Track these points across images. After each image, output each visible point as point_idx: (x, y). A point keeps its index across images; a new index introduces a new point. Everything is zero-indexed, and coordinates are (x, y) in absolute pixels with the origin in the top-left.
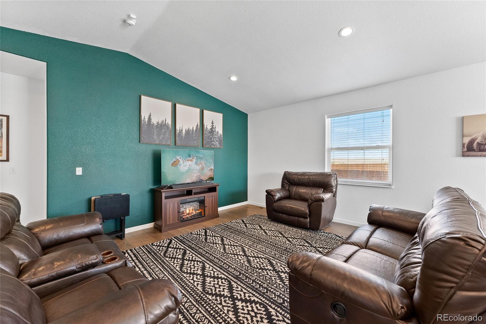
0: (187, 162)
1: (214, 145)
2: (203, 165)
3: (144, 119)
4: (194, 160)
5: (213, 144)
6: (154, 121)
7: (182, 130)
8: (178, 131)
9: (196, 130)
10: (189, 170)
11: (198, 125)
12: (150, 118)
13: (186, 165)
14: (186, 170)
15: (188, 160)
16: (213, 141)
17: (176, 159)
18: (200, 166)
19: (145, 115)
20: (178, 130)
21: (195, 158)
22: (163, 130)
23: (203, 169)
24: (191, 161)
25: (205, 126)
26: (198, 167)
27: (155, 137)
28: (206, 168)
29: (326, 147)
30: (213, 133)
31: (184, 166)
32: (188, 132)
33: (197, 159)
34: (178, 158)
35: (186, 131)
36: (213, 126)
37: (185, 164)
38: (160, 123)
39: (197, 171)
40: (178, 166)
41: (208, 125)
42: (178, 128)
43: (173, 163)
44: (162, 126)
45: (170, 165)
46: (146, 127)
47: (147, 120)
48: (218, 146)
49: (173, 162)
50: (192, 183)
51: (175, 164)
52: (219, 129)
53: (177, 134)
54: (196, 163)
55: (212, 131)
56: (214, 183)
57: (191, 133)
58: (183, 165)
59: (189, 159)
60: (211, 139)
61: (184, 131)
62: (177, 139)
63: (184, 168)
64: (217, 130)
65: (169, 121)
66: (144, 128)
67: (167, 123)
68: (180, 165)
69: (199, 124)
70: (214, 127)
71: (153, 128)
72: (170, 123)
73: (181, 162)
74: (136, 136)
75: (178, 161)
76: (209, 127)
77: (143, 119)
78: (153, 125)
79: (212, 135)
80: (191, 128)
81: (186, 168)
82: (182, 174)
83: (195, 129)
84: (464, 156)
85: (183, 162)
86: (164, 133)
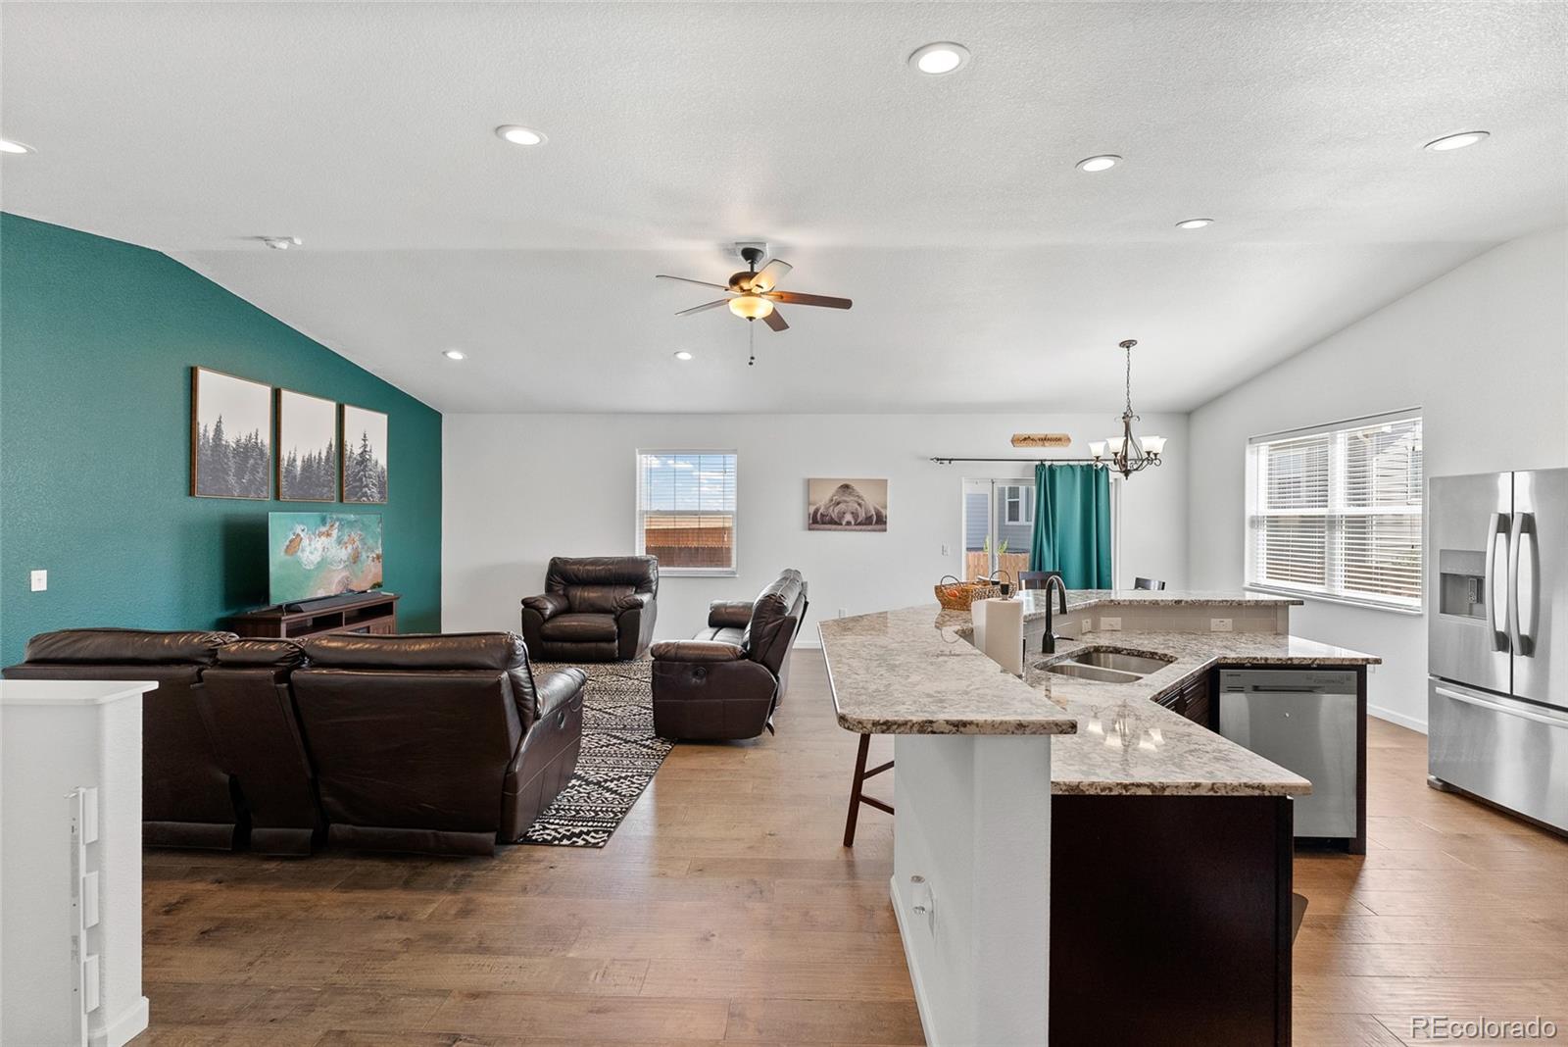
0: (318, 538)
1: (367, 497)
2: (357, 543)
3: (205, 431)
4: (335, 534)
5: (365, 495)
6: (230, 437)
7: (294, 460)
8: (286, 463)
9: (328, 458)
10: (323, 564)
11: (331, 445)
12: (218, 430)
13: (315, 549)
14: (316, 562)
15: (320, 535)
16: (367, 486)
17: (294, 534)
18: (350, 548)
19: (206, 422)
20: (286, 458)
21: (337, 527)
22: (252, 461)
23: (356, 557)
24: (328, 535)
25: (348, 448)
27: (232, 479)
28: (365, 554)
29: (638, 509)
30: (366, 466)
31: (311, 553)
32: (308, 464)
33: (341, 530)
34: (299, 530)
35: (303, 461)
36: (365, 446)
37: (313, 546)
38: (243, 441)
39: (342, 566)
40: (299, 553)
41: (353, 445)
42: (285, 454)
43: (287, 547)
44: (246, 450)
45: (282, 554)
46: (209, 452)
47: (211, 434)
48: (377, 496)
49: (287, 543)
51: (293, 547)
52: (380, 456)
53: (283, 470)
54: (339, 541)
55: (363, 460)
56: (387, 594)
57: (315, 466)
58: (308, 549)
59: (323, 529)
60: (361, 480)
61: (299, 463)
62: (283, 482)
63: (312, 558)
64: (374, 457)
65: (265, 438)
66: (203, 455)
67: (259, 441)
68: (303, 551)
69: (334, 443)
70: (368, 449)
71: (226, 455)
72: (266, 442)
73: (305, 542)
74: (181, 477)
75: (298, 539)
76: (357, 451)
77: (201, 431)
78: (227, 446)
79: (364, 470)
80: (315, 454)
81: (316, 558)
82: (308, 574)
83: (323, 456)
84: (810, 529)
85: (310, 541)
86: (254, 470)
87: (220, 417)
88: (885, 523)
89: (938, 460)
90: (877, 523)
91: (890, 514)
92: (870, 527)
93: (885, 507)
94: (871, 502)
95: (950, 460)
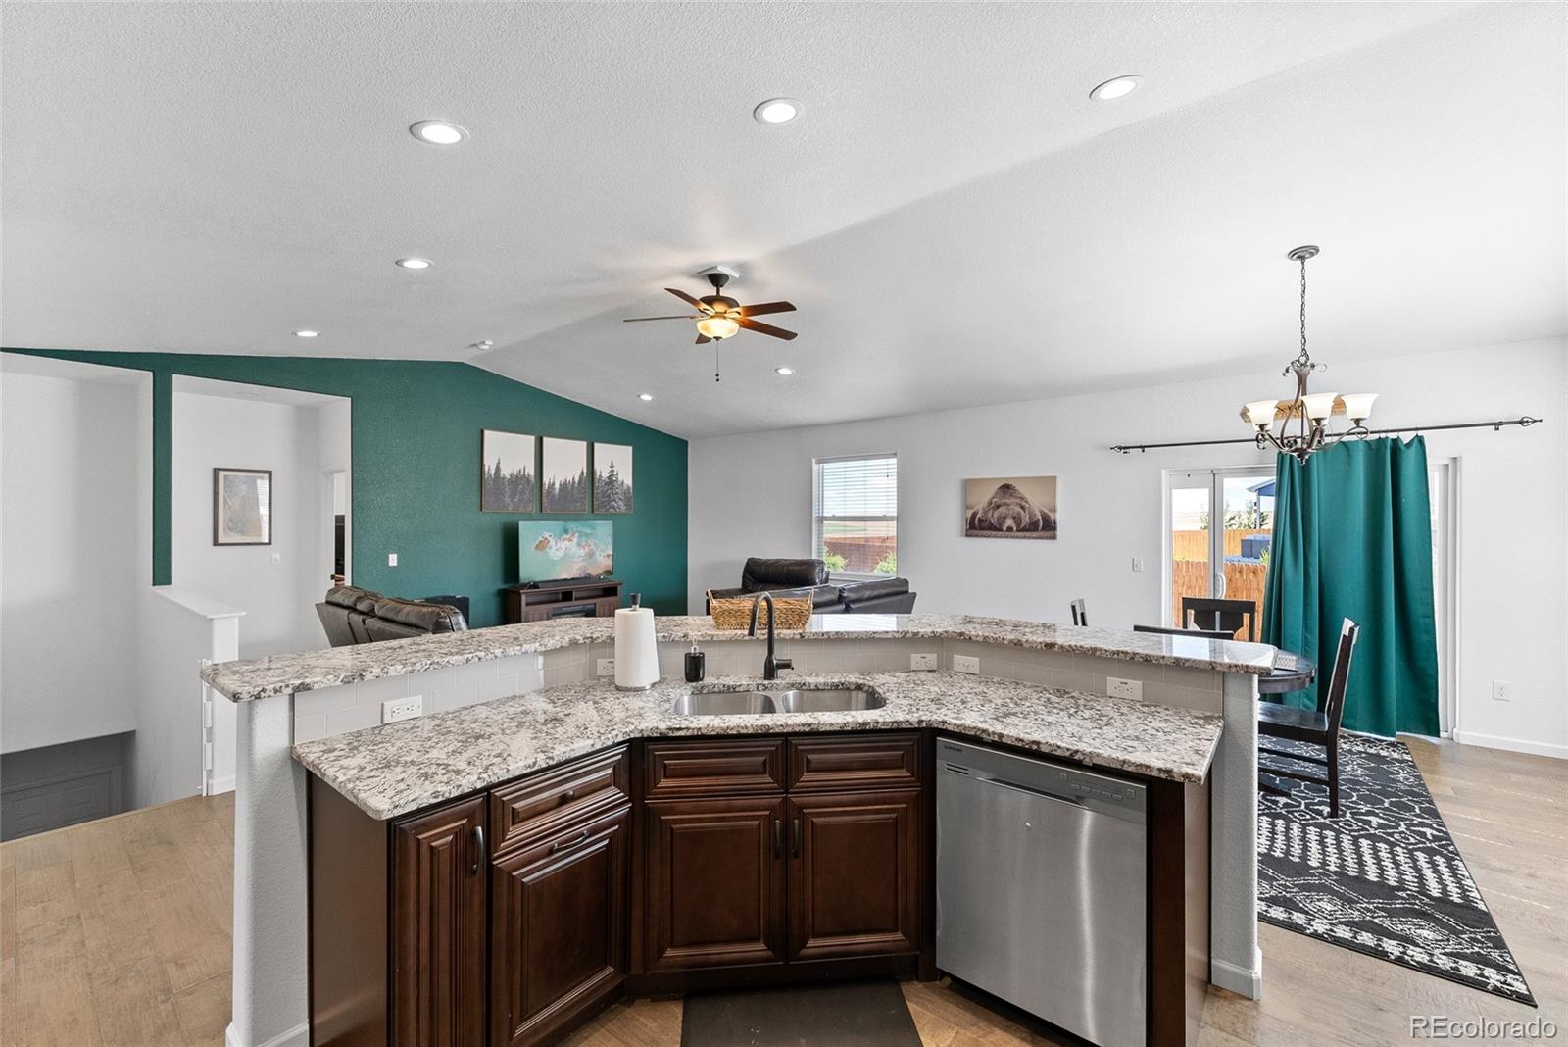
0: (562, 542)
1: (614, 509)
2: (593, 547)
3: (489, 469)
4: (575, 540)
5: (613, 507)
6: (505, 472)
7: (553, 484)
8: (546, 487)
9: (580, 482)
10: (566, 557)
11: (583, 473)
12: (498, 468)
13: (560, 548)
14: (560, 556)
15: (564, 540)
16: (614, 500)
17: (543, 539)
18: (587, 549)
19: (489, 464)
20: (547, 483)
21: (577, 534)
22: (521, 487)
23: (591, 554)
24: (570, 540)
25: (598, 474)
26: (582, 552)
27: (507, 499)
28: (598, 554)
29: (814, 515)
30: (613, 486)
31: (556, 550)
32: (564, 487)
33: (580, 537)
34: (547, 535)
35: (560, 485)
36: (612, 471)
37: (558, 547)
38: (515, 474)
39: (581, 560)
40: (547, 550)
41: (602, 470)
42: (546, 481)
43: (537, 546)
44: (518, 480)
45: (533, 549)
46: (491, 483)
47: (493, 471)
48: (623, 508)
49: (537, 543)
50: (573, 579)
51: (542, 546)
52: (626, 477)
53: (544, 491)
54: (579, 545)
55: (611, 481)
56: (614, 580)
57: (570, 487)
58: (554, 548)
59: (566, 536)
60: (609, 496)
61: (557, 486)
62: (545, 500)
63: (558, 553)
64: (620, 479)
65: (531, 471)
66: (488, 486)
67: (526, 474)
68: (550, 548)
69: (585, 471)
70: (615, 473)
71: (503, 485)
72: (532, 473)
73: (552, 543)
74: (476, 499)
75: (547, 541)
76: (605, 475)
77: (486, 470)
78: (504, 478)
79: (612, 489)
80: (570, 479)
81: (560, 554)
82: (554, 563)
83: (577, 480)
84: (967, 536)
85: (556, 543)
86: (522, 493)
87: (499, 463)
88: (1054, 529)
89: (1120, 448)
90: (1043, 529)
91: (1061, 518)
92: (1035, 534)
93: (1054, 510)
94: (1036, 503)
95: (1143, 447)
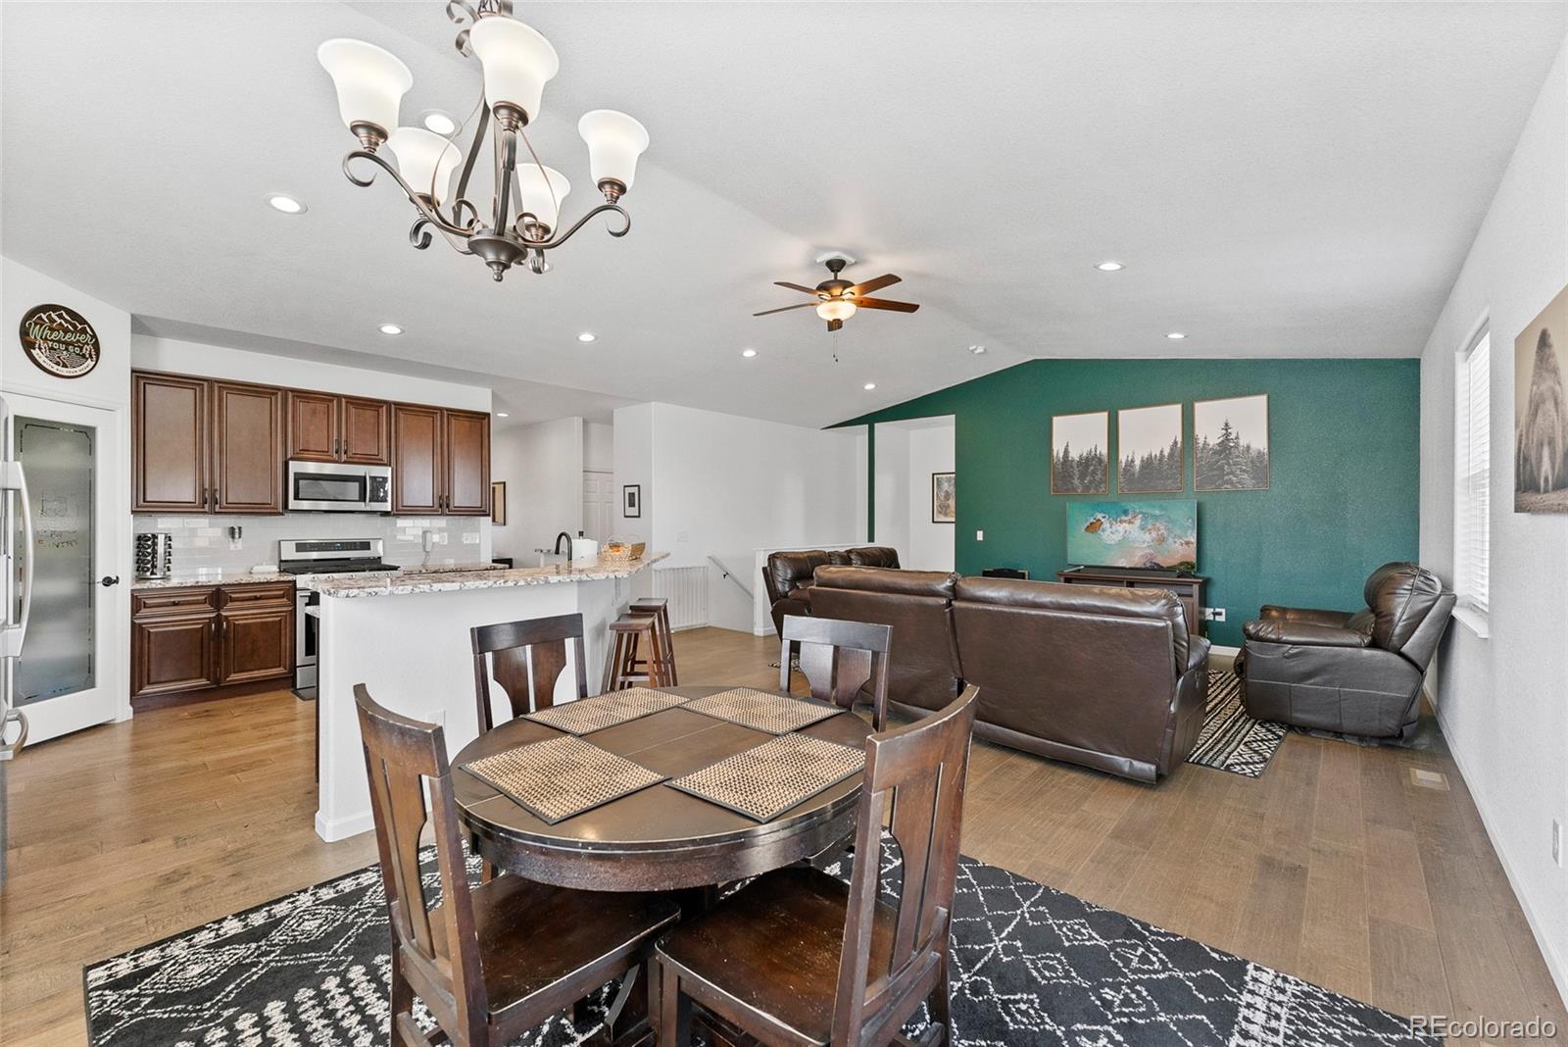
0: (1119, 524)
1: (1232, 483)
2: (1164, 531)
3: (1057, 453)
4: (1138, 522)
5: (1230, 482)
6: (1074, 455)
7: (1133, 461)
8: (1124, 465)
9: (1171, 455)
10: (1124, 540)
11: (1176, 443)
12: (1066, 452)
13: (1117, 531)
14: (1117, 540)
15: (1122, 522)
16: (1231, 473)
17: (1094, 519)
18: (1154, 534)
19: (1058, 448)
20: (1124, 461)
21: (1140, 516)
22: (1092, 468)
23: (1162, 540)
24: (1130, 522)
25: (1202, 440)
26: (1147, 537)
27: (1076, 482)
28: (1170, 539)
30: (1230, 453)
31: (1112, 533)
32: (1147, 463)
33: (1145, 518)
34: (1099, 516)
35: (1142, 461)
36: (1227, 435)
37: (1114, 529)
38: (1085, 454)
39: (1145, 545)
40: (1099, 533)
41: (1209, 436)
42: (1123, 458)
43: (1088, 527)
44: (1088, 462)
45: (1083, 530)
47: (1061, 455)
48: (1250, 483)
49: (1087, 524)
50: (1131, 569)
51: (1093, 527)
52: (1255, 439)
53: (1120, 470)
54: (1142, 528)
55: (1226, 447)
57: (1156, 462)
58: (1109, 531)
59: (1124, 518)
60: (1221, 468)
61: (1138, 463)
62: (1120, 480)
63: (1113, 537)
64: (1243, 443)
65: (1102, 450)
66: (1059, 469)
67: (1098, 452)
68: (1103, 530)
69: (1179, 440)
70: (1233, 436)
71: (1072, 467)
72: (1105, 451)
73: (1106, 525)
75: (1099, 523)
76: (1214, 440)
77: (1055, 455)
78: (1072, 461)
79: (1227, 457)
80: (1157, 452)
81: (1117, 537)
82: (1109, 547)
83: (1166, 453)
85: (1111, 525)
86: (1094, 472)
87: (1067, 446)
